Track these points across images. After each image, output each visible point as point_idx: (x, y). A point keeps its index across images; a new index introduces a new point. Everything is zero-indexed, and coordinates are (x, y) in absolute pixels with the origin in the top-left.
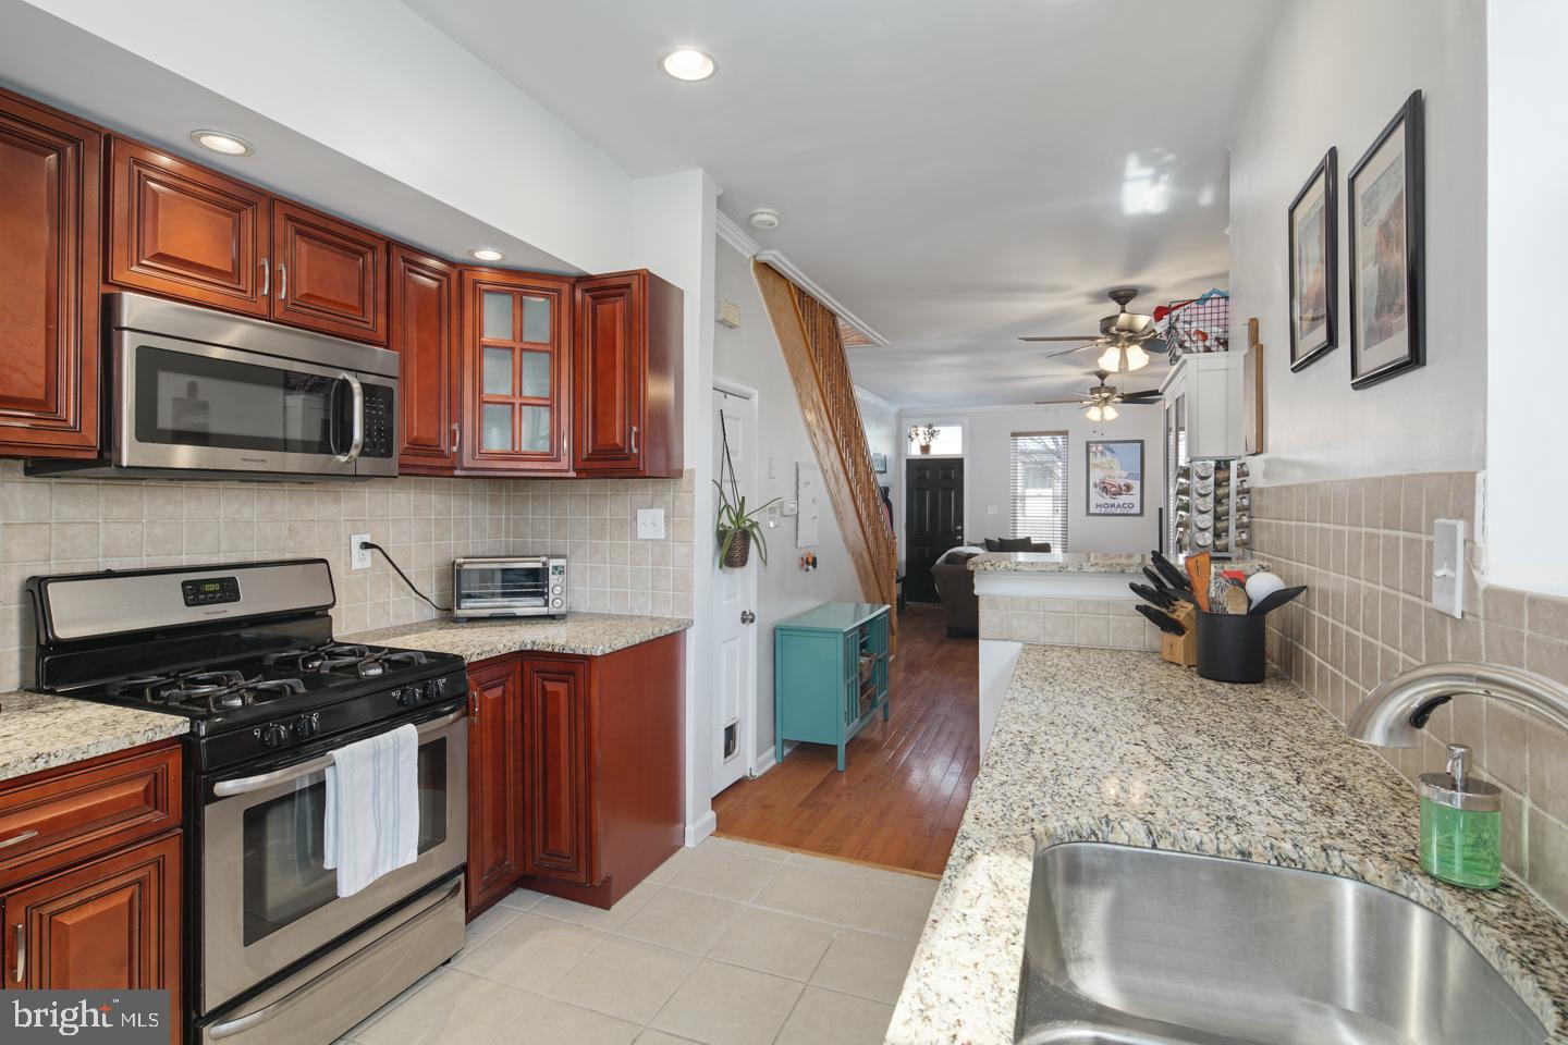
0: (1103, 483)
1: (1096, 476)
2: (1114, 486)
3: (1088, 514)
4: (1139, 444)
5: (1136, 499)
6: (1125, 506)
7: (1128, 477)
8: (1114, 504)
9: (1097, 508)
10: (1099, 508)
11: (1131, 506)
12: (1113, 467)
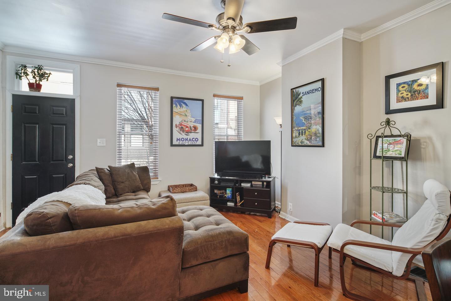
0: (181, 124)
1: (177, 120)
2: (187, 127)
3: (172, 145)
4: (201, 102)
5: (199, 136)
6: (194, 140)
7: (195, 122)
8: (187, 138)
9: (177, 141)
10: (178, 141)
11: (197, 140)
12: (187, 115)
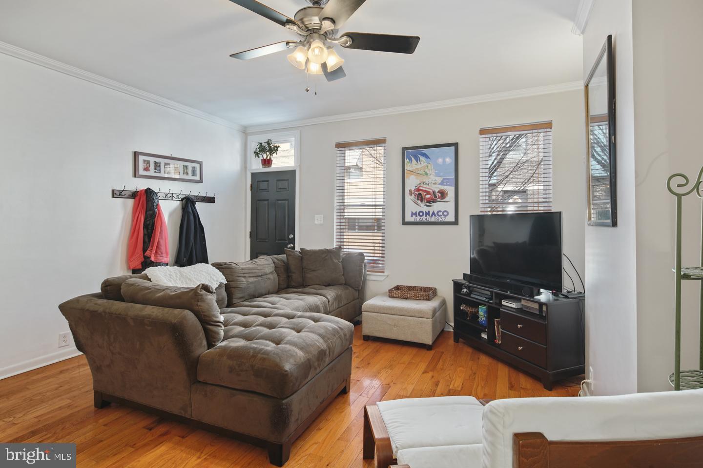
0: (418, 190)
1: (412, 183)
2: (428, 193)
3: (404, 223)
4: (453, 148)
5: (450, 207)
6: (440, 214)
7: (442, 183)
8: (429, 211)
9: (412, 216)
10: (414, 216)
11: (445, 213)
12: (428, 173)
